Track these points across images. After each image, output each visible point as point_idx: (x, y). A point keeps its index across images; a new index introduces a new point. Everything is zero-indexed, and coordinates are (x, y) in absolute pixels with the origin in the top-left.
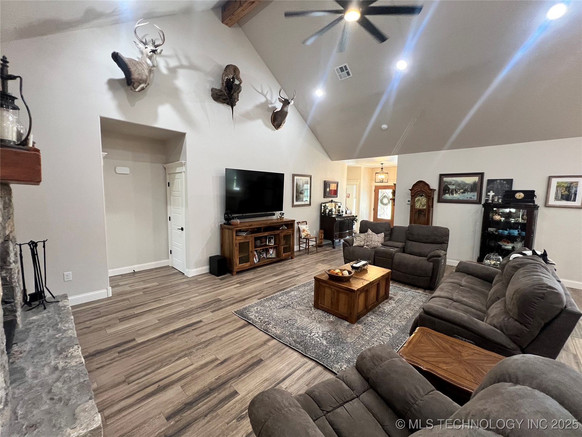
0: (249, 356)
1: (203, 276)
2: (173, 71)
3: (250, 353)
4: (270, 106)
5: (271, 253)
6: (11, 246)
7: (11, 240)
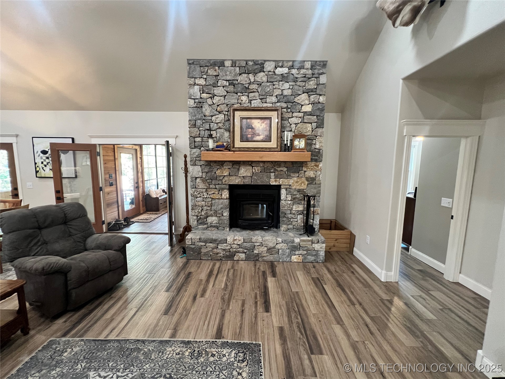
0: (179, 311)
3: (181, 314)
6: (283, 192)
7: (286, 189)
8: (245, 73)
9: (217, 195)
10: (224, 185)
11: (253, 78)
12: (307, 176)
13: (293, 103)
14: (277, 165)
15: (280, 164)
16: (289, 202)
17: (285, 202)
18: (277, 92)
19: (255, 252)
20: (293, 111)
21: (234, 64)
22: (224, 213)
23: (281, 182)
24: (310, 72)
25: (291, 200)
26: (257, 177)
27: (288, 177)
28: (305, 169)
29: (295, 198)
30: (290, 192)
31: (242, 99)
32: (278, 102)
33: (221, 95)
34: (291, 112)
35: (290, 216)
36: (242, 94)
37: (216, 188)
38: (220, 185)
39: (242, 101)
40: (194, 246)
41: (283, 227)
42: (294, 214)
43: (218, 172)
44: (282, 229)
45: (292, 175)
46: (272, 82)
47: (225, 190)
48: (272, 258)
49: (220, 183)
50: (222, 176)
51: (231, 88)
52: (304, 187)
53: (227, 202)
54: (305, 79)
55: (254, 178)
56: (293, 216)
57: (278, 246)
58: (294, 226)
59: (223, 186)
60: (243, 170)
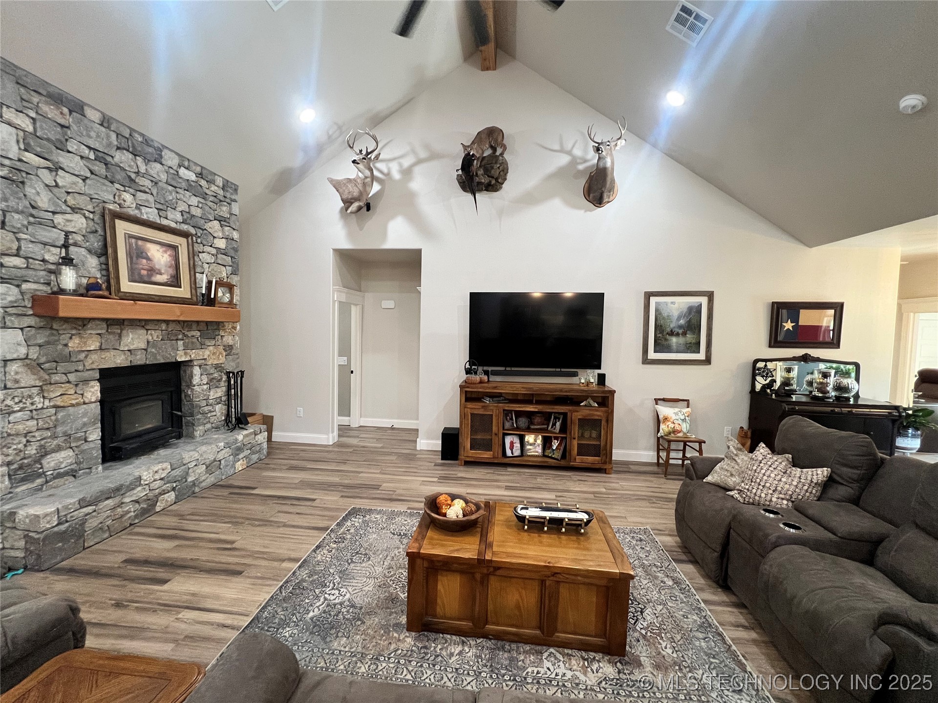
1: (429, 453)
2: (407, 173)
4: (581, 167)
5: (554, 448)
6: (197, 371)
7: (200, 366)
8: (128, 151)
9: (73, 397)
10: (90, 372)
11: (144, 167)
12: (226, 343)
13: (203, 230)
14: (187, 326)
15: (191, 325)
16: (205, 387)
17: (199, 388)
18: (182, 207)
19: (190, 479)
20: (205, 242)
21: (106, 122)
22: (90, 434)
23: (193, 354)
24: (221, 192)
25: (207, 384)
26: (156, 350)
27: (202, 346)
28: (221, 333)
29: (213, 379)
30: (206, 370)
31: (125, 199)
32: (183, 223)
33: (76, 173)
34: (202, 243)
35: (206, 409)
36: (122, 188)
37: (69, 382)
38: (79, 374)
39: (125, 201)
40: (67, 524)
41: (199, 431)
42: (211, 405)
43: (74, 344)
44: (197, 434)
45: (208, 342)
46: (175, 187)
47: (92, 383)
48: (212, 479)
49: (81, 368)
50: (83, 351)
51: (100, 168)
52: (222, 359)
53: (96, 409)
54: (216, 200)
55: (151, 352)
56: (210, 408)
57: (220, 456)
58: (212, 424)
59: (86, 375)
60: (131, 336)
